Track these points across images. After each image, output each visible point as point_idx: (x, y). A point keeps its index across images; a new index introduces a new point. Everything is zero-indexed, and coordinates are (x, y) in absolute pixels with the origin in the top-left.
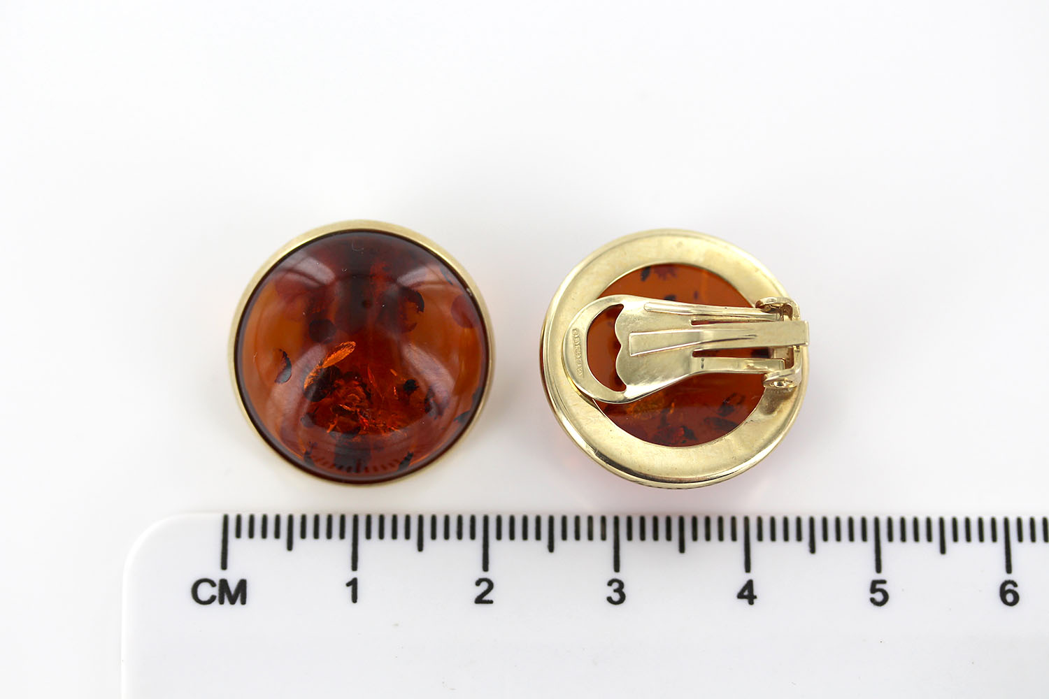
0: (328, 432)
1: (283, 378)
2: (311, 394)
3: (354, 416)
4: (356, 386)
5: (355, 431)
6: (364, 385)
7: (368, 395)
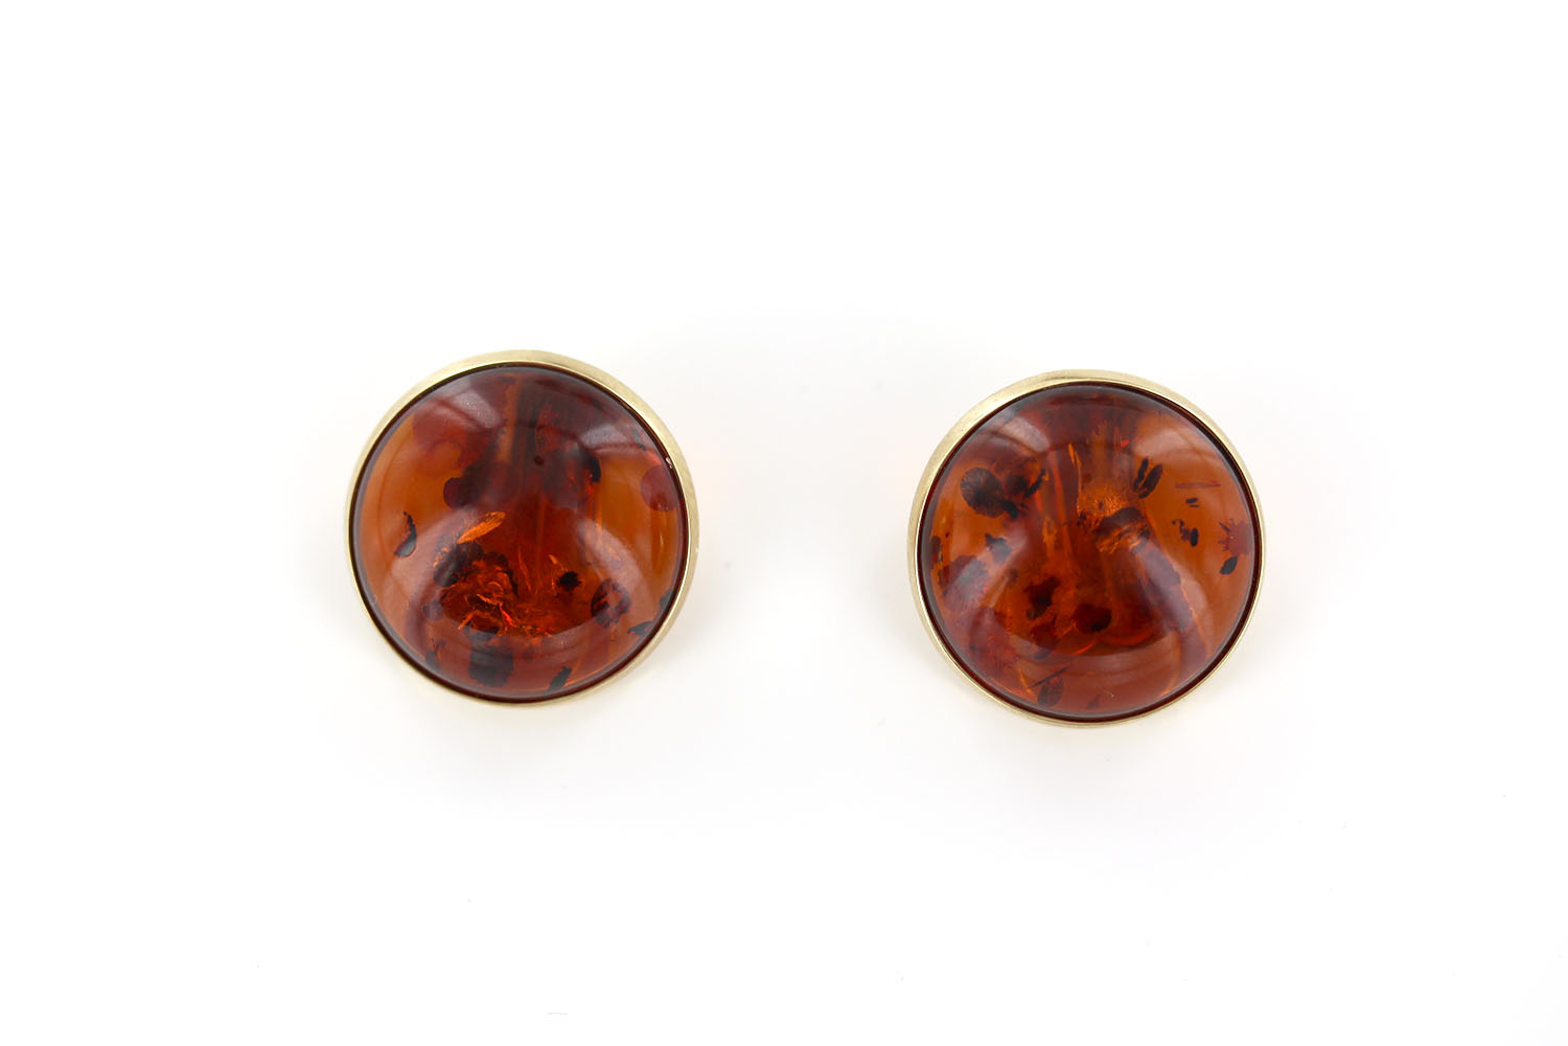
0: (461, 627)
1: (406, 551)
2: (447, 574)
3: (496, 612)
4: (498, 571)
5: (494, 629)
6: (510, 573)
7: (515, 587)
